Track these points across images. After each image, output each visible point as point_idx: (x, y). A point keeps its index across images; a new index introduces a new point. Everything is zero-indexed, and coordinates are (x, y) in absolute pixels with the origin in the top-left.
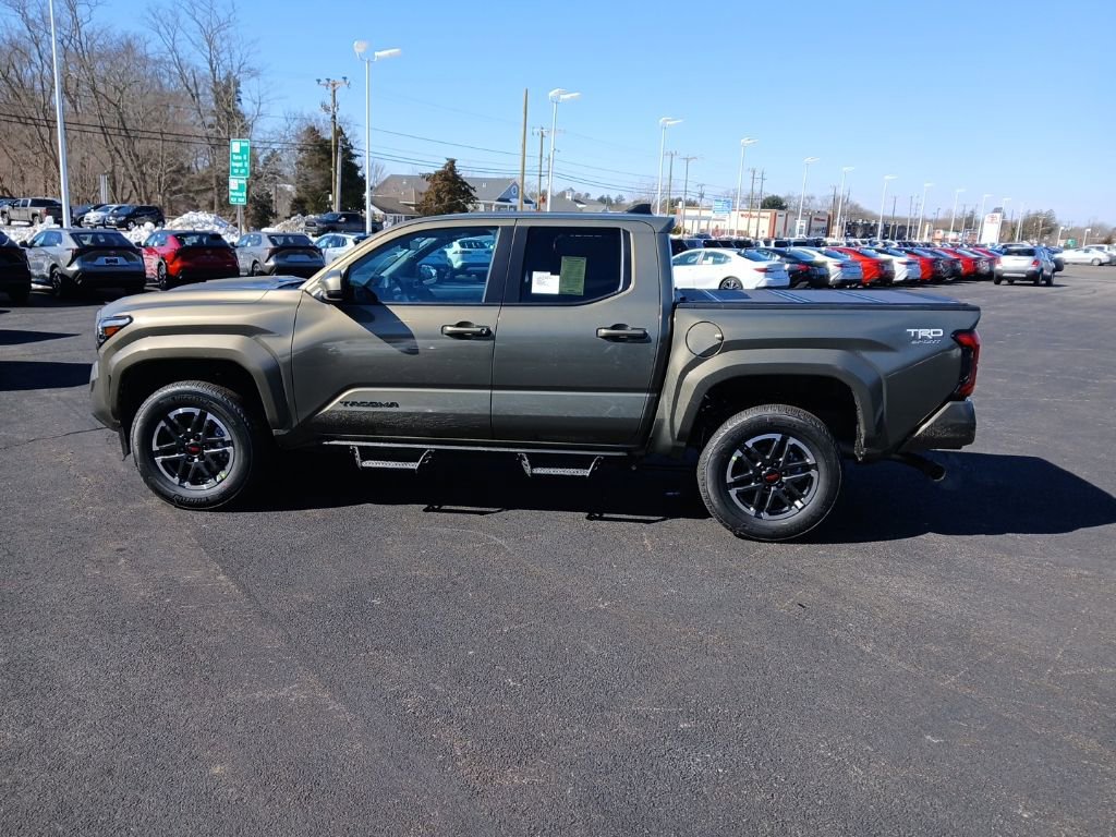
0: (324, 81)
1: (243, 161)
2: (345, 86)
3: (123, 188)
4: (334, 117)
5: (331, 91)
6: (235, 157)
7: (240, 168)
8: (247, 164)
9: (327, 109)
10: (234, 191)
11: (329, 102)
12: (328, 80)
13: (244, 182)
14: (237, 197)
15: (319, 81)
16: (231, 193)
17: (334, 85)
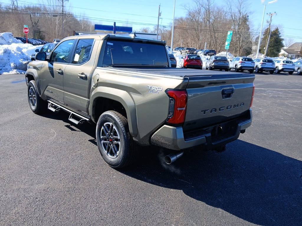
0: (269, 14)
1: (230, 37)
2: (275, 14)
3: (212, 46)
4: (270, 24)
5: (270, 17)
6: (229, 36)
7: (229, 39)
8: (231, 38)
9: (268, 22)
10: (226, 45)
11: (269, 20)
12: (270, 13)
13: (229, 43)
14: (227, 47)
15: (267, 14)
16: (226, 46)
17: (272, 15)
